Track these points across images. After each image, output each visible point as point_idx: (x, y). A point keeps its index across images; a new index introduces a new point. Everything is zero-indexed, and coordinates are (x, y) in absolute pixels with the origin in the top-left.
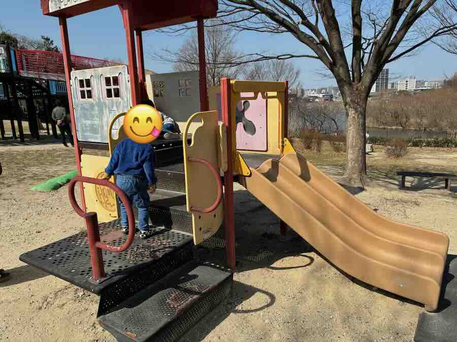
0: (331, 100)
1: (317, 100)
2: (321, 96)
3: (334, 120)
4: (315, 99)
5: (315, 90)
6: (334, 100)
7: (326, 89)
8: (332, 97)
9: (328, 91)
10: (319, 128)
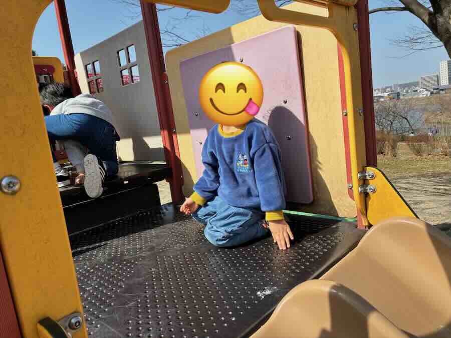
0: (398, 98)
1: (382, 100)
2: (386, 94)
3: (406, 119)
4: (380, 98)
5: (379, 90)
6: (402, 97)
7: (391, 87)
8: (399, 95)
9: (393, 89)
10: (389, 129)
